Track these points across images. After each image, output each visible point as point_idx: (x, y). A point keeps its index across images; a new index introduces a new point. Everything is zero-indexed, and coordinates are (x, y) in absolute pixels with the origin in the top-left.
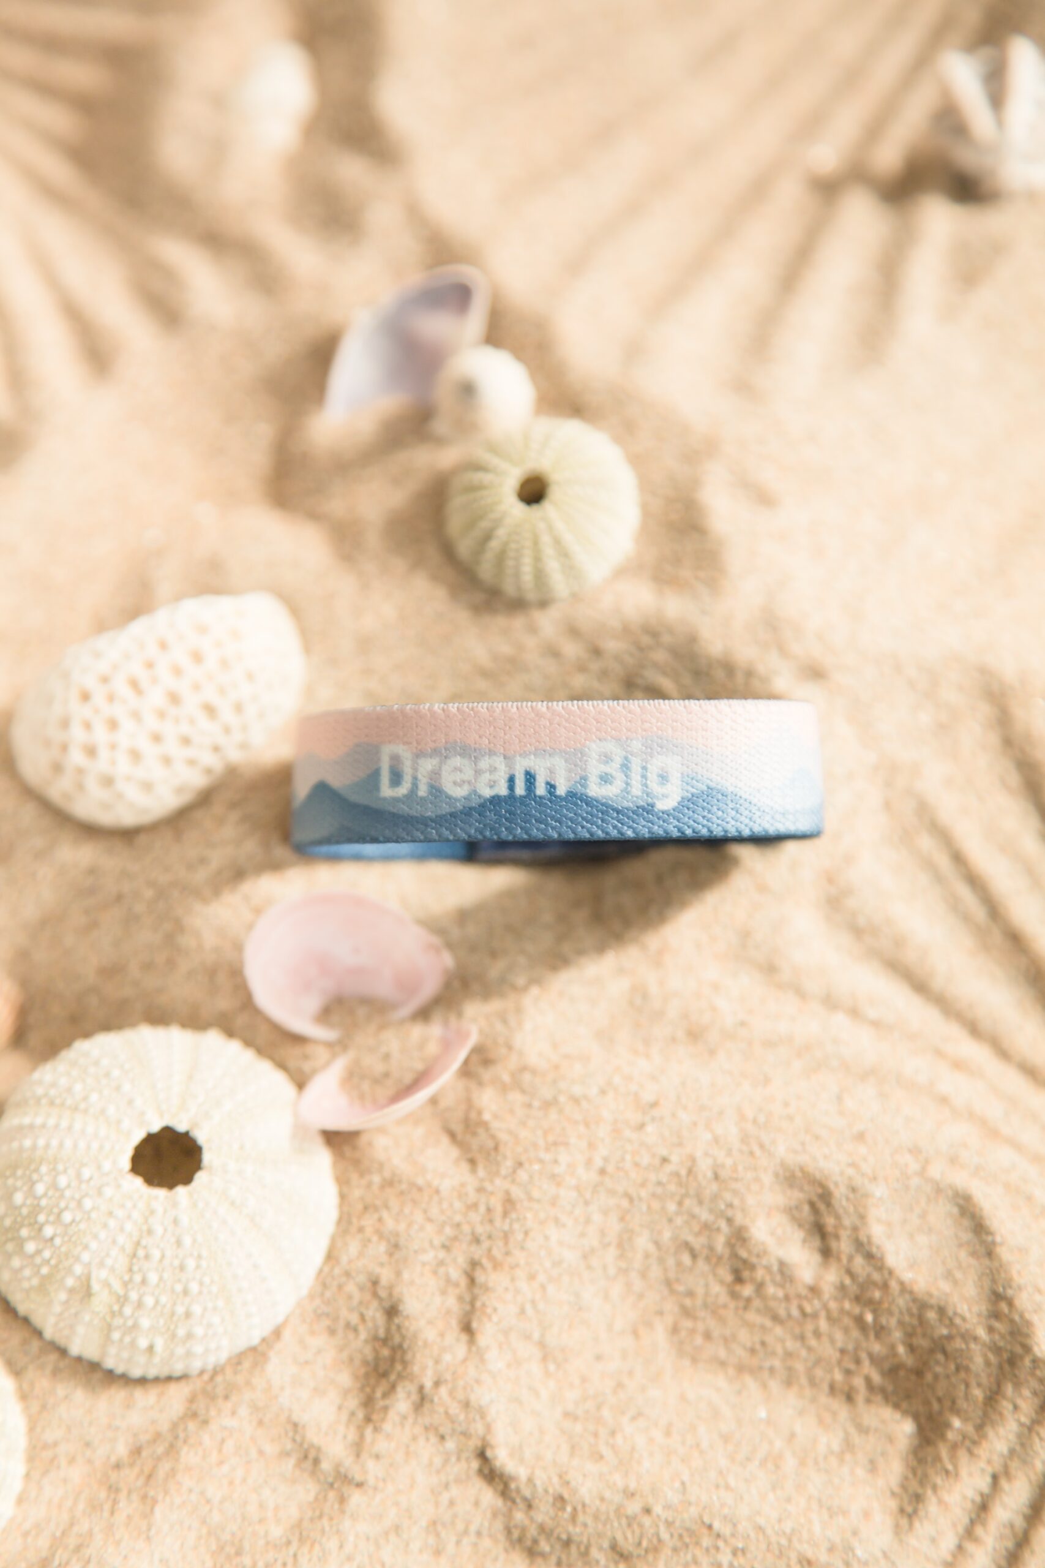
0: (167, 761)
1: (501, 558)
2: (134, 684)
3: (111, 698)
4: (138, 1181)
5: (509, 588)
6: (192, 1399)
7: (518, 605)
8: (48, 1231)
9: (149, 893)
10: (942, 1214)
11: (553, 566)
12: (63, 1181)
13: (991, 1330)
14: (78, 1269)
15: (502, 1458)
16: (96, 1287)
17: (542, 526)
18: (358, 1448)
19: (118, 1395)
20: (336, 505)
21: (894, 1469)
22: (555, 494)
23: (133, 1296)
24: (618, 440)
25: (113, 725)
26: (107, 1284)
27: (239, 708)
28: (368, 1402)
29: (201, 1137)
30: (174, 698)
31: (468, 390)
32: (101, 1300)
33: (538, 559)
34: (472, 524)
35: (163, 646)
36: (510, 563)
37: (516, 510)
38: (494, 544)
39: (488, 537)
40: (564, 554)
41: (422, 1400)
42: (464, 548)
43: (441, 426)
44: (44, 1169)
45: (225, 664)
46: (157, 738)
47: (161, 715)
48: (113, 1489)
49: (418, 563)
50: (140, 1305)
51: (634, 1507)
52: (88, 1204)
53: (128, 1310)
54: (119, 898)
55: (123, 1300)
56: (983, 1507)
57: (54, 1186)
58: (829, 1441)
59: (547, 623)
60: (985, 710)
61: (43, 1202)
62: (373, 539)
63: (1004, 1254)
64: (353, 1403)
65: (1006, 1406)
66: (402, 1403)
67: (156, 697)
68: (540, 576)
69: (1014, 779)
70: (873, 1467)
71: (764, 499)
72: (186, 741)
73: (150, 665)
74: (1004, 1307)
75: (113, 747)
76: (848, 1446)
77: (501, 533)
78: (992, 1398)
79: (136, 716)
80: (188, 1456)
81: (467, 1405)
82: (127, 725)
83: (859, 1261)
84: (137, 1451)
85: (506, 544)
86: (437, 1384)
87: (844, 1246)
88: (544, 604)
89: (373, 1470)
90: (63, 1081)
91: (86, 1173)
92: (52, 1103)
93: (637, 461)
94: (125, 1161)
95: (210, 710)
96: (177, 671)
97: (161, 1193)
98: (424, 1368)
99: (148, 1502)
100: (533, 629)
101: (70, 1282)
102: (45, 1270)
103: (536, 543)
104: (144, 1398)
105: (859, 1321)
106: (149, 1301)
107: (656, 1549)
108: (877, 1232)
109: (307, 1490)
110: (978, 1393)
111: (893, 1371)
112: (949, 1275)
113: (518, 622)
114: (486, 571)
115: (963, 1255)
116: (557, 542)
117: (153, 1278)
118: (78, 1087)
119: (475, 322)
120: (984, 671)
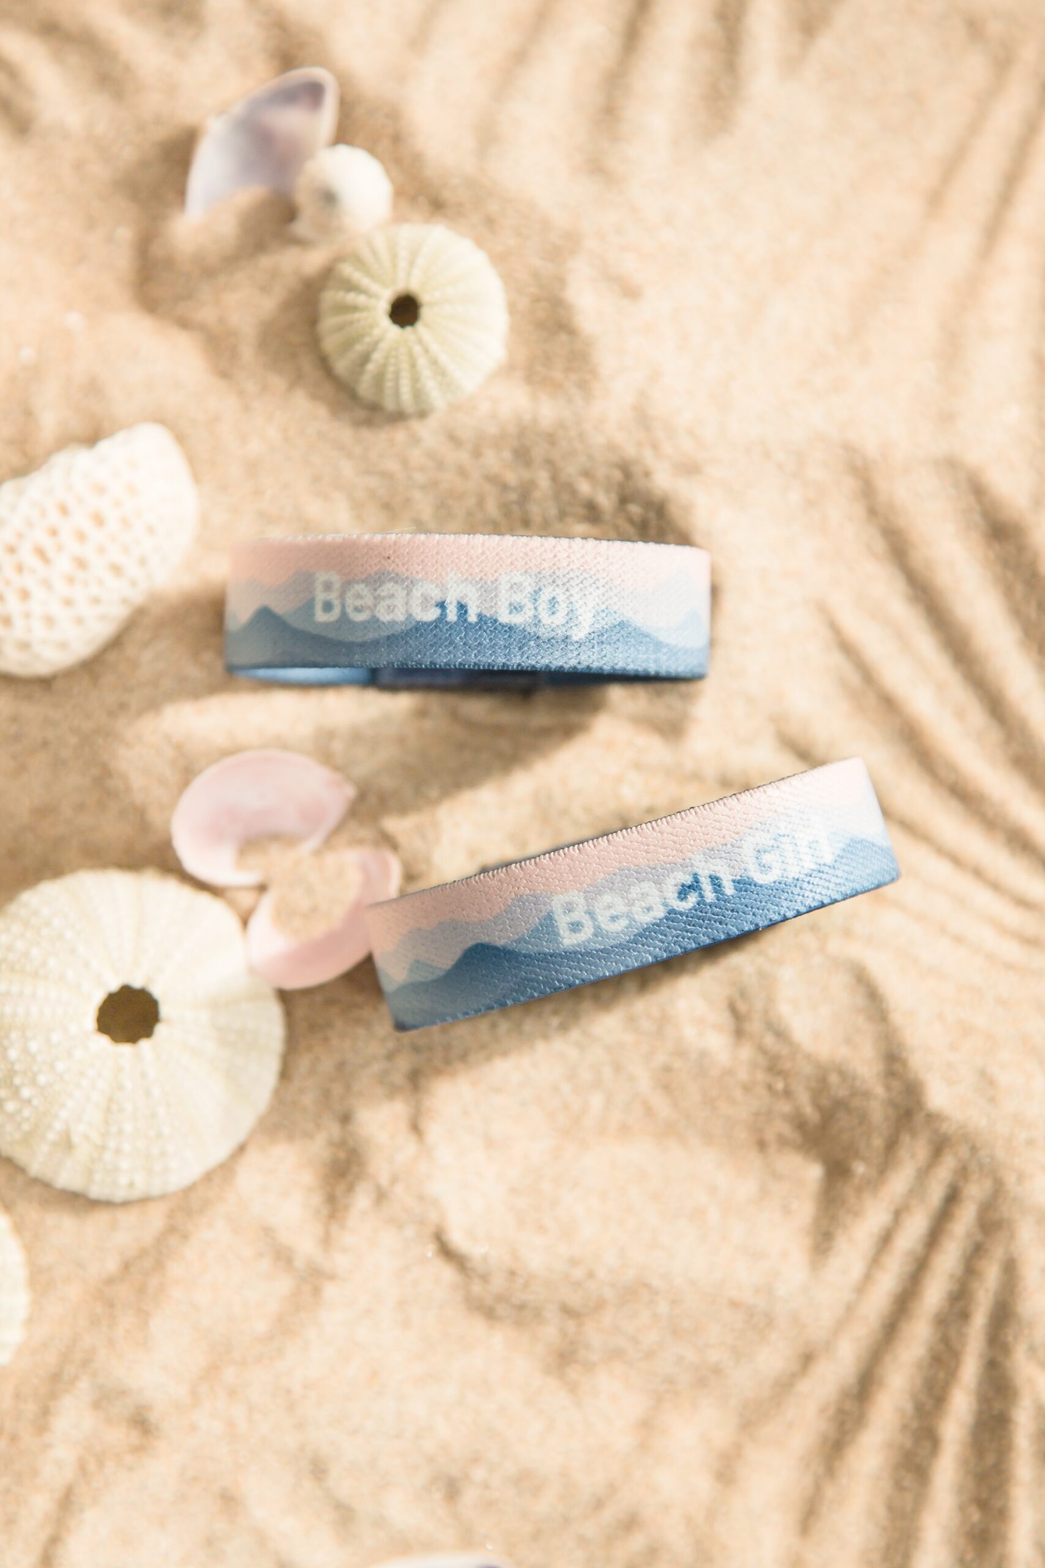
0: (79, 621)
1: (379, 379)
2: (41, 553)
3: (20, 568)
4: (104, 1041)
5: (389, 404)
6: (171, 1215)
7: (399, 417)
8: (26, 1093)
9: (73, 740)
10: (840, 984)
11: (431, 386)
12: (33, 1046)
13: (888, 1088)
14: (58, 1126)
15: (457, 1239)
16: (76, 1139)
17: (417, 349)
18: (326, 1241)
19: (102, 1217)
20: (207, 314)
21: (805, 1209)
22: (426, 313)
23: (112, 1144)
24: (480, 243)
25: (25, 595)
26: (86, 1137)
27: (143, 562)
28: (331, 1199)
29: (156, 992)
30: (81, 563)
31: (329, 198)
32: (82, 1152)
33: (415, 379)
34: (347, 345)
35: (64, 510)
36: (389, 384)
37: (393, 331)
38: (371, 367)
39: (365, 358)
40: (441, 372)
41: (381, 1197)
42: (341, 366)
43: (302, 227)
44: (14, 1035)
45: (125, 523)
46: (68, 602)
47: (71, 580)
48: (111, 1305)
49: (297, 380)
50: (118, 1151)
51: (578, 1273)
52: (60, 1066)
53: (108, 1156)
54: (45, 744)
55: (103, 1148)
56: (886, 1239)
57: (25, 1051)
58: (747, 1188)
59: (428, 432)
60: (850, 483)
61: (17, 1067)
62: (247, 352)
63: (897, 1018)
64: (317, 1199)
65: (903, 1153)
66: (362, 1200)
67: (63, 564)
68: (418, 394)
69: (880, 545)
70: (786, 1210)
71: (630, 291)
72: (96, 601)
73: (54, 533)
74: (897, 1067)
75: (27, 616)
76: (764, 1192)
77: (377, 356)
78: (891, 1146)
79: (47, 584)
80: (175, 1269)
81: (421, 1198)
82: (38, 593)
83: (769, 1040)
84: (126, 1266)
85: (384, 366)
86: (394, 1180)
87: (755, 1026)
88: (422, 414)
89: (340, 1261)
90: (20, 945)
91: (55, 1037)
92: (12, 969)
93: (499, 260)
94: (90, 1021)
95: (117, 570)
96: (81, 536)
97: (126, 1049)
98: (380, 1168)
99: (144, 1316)
100: (415, 440)
101: (51, 1136)
102: (26, 1127)
103: (413, 365)
104: (128, 1218)
105: (770, 1087)
106: (127, 1147)
107: (600, 1305)
108: (784, 1010)
109: (284, 1285)
110: (878, 1142)
111: (800, 1124)
112: (848, 1041)
113: (400, 435)
114: (365, 387)
115: (861, 1020)
116: (434, 362)
117: (128, 1128)
118: (35, 952)
119: (327, 118)
120: (848, 447)
